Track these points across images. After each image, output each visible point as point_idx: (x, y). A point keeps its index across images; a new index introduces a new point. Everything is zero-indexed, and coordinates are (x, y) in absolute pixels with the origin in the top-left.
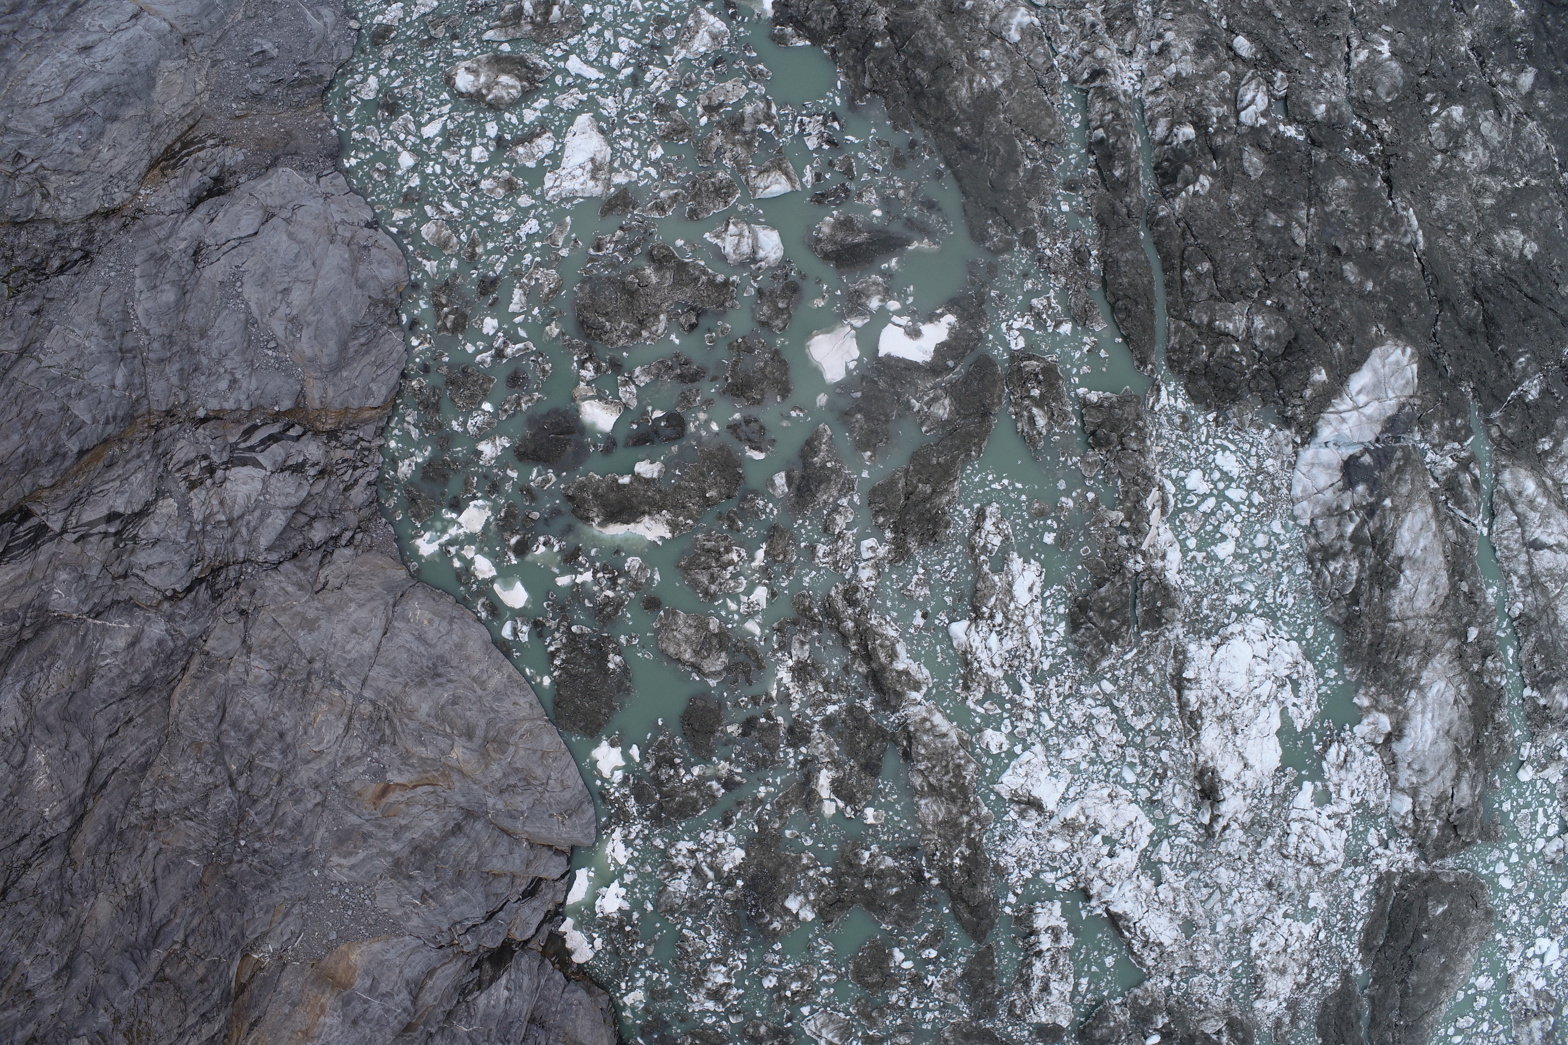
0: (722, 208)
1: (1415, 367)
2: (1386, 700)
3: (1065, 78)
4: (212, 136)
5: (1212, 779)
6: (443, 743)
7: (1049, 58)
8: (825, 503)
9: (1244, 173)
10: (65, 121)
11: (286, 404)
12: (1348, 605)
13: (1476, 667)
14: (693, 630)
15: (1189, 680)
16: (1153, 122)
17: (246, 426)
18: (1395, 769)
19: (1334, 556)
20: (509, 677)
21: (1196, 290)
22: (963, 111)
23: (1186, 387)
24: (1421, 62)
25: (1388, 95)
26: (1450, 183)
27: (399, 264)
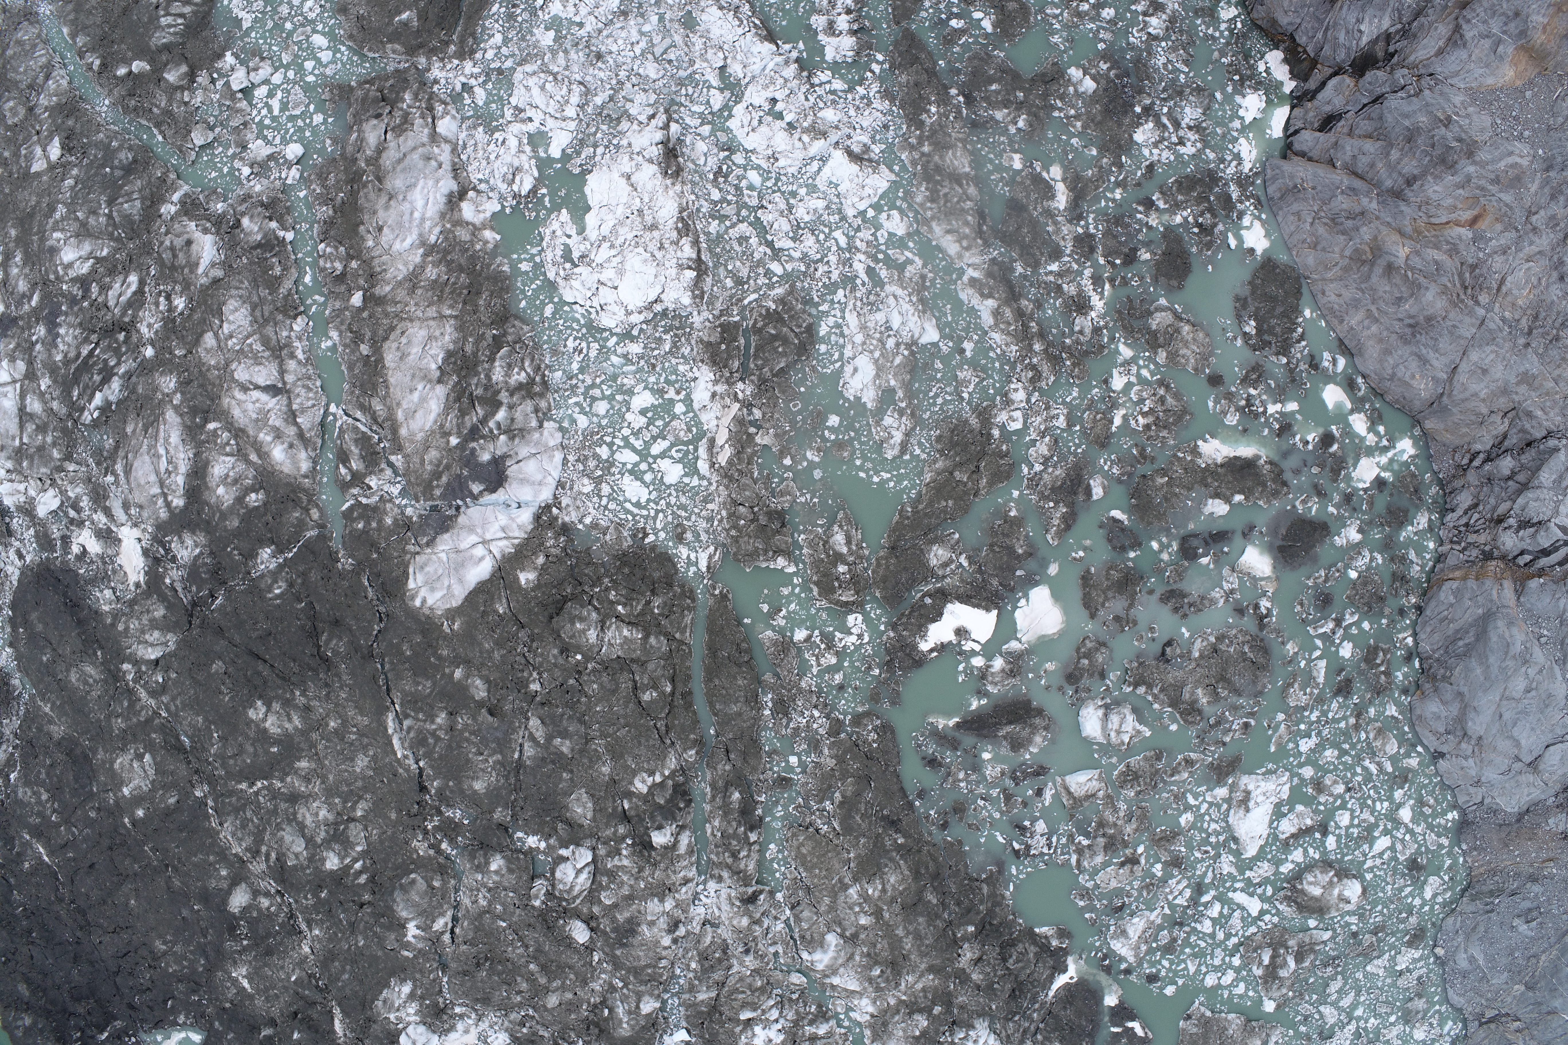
1: (411, 584)
2: (463, 234)
3: (779, 896)
5: (668, 167)
6: (1416, 262)
7: (796, 917)
8: (1055, 467)
9: (592, 796)
11: (1534, 584)
12: (505, 334)
13: (354, 264)
14: (1181, 352)
15: (690, 268)
16: (690, 851)
18: (454, 164)
19: (520, 386)
20: (1342, 321)
21: (659, 672)
22: (892, 860)
23: (677, 571)
24: (367, 918)
25: (414, 881)
26: (348, 785)
27: (1420, 716)
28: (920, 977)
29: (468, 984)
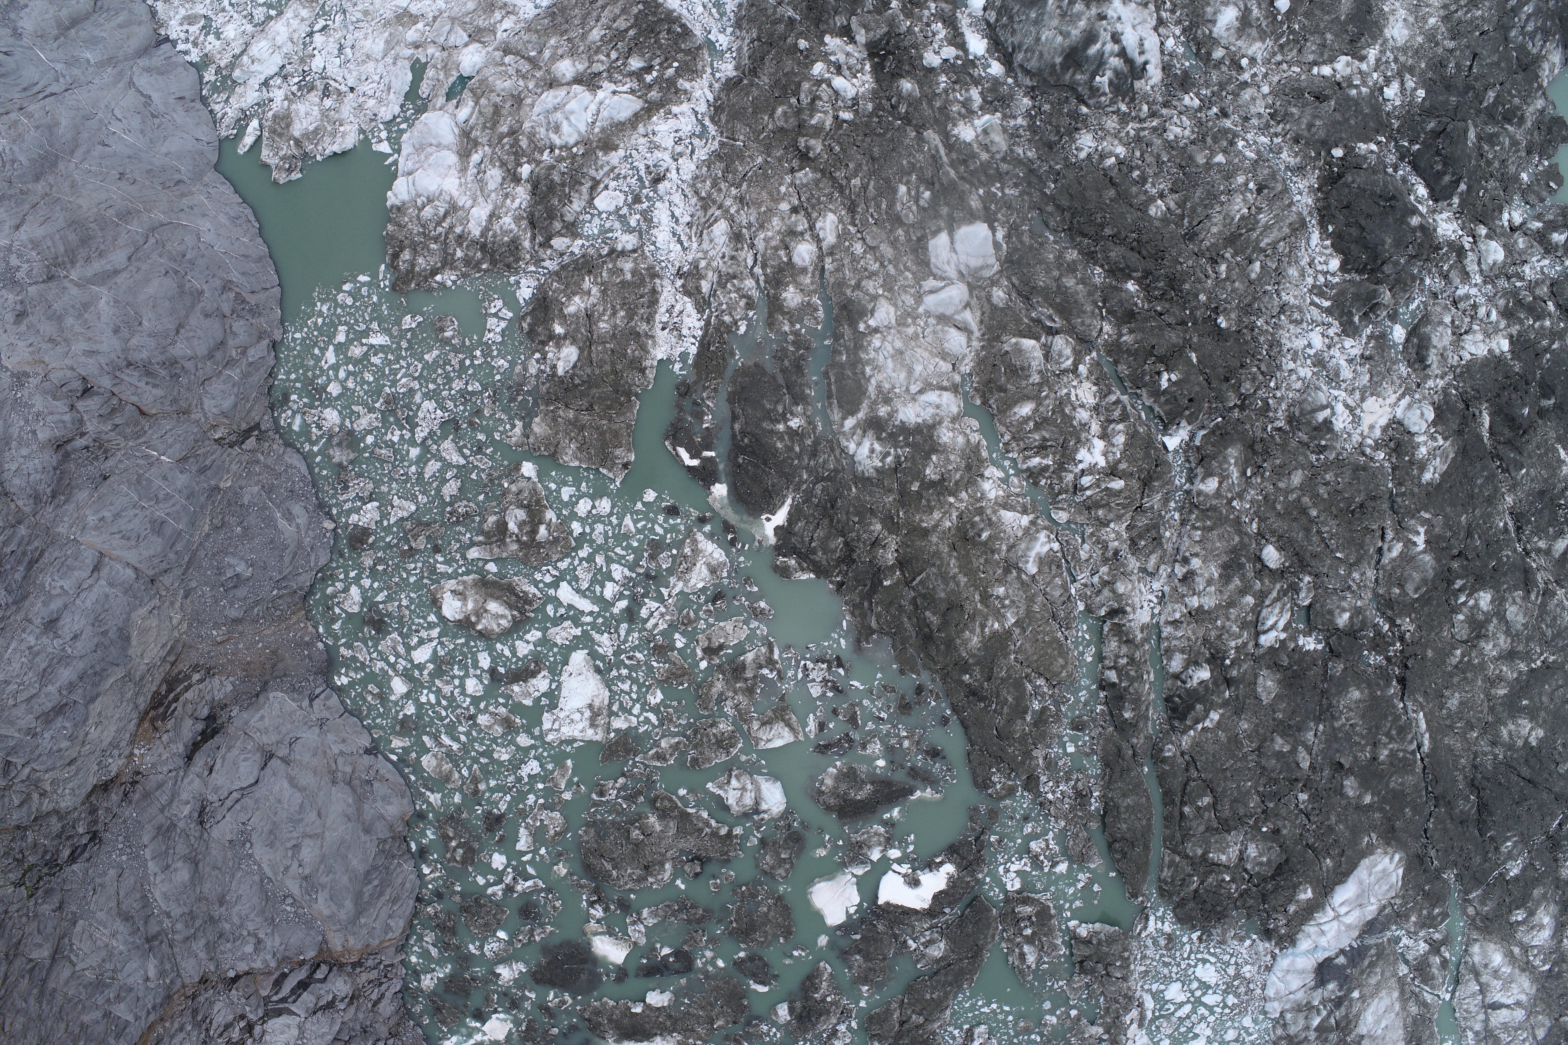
0: (724, 758)
1: (1401, 871)
3: (1081, 607)
4: (196, 668)
7: (1066, 589)
8: (825, 1030)
9: (1256, 698)
10: (48, 718)
11: (311, 954)
16: (1169, 653)
17: (275, 976)
21: (1194, 824)
22: (973, 656)
23: (1174, 911)
24: (1456, 543)
25: (1416, 590)
26: (1465, 678)
27: (403, 797)
28: (936, 526)
29: (1372, 486)
